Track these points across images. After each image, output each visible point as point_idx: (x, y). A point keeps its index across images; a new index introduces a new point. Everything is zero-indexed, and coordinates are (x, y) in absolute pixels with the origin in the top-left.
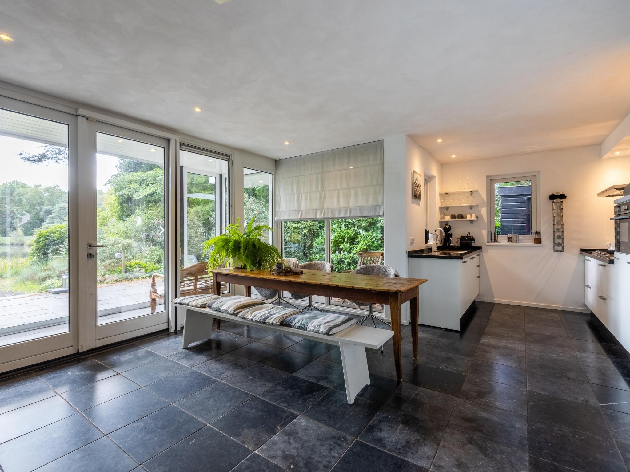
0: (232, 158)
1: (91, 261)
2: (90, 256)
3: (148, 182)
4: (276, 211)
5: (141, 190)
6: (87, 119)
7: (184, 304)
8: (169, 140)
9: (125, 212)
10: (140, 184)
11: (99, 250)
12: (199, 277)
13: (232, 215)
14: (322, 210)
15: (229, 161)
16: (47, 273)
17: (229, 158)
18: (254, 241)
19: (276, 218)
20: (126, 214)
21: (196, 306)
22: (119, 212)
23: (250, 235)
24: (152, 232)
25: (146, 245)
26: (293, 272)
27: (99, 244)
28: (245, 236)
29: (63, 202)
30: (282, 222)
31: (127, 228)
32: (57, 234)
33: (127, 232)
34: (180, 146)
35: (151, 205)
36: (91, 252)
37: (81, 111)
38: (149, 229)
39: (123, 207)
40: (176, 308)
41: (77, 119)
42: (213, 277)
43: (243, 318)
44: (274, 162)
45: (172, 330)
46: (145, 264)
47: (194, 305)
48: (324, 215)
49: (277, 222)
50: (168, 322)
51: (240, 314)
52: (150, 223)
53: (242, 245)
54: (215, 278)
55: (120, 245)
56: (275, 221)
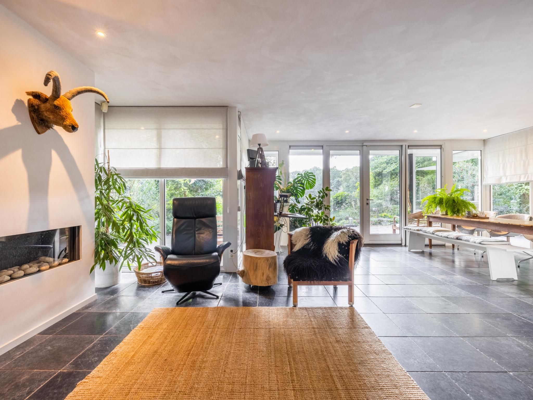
0: (443, 147)
1: (368, 206)
2: (367, 204)
3: (392, 162)
4: (484, 178)
5: (388, 168)
6: (366, 146)
7: (408, 229)
8: (402, 146)
9: (377, 182)
10: (387, 163)
11: (371, 201)
12: (420, 220)
13: (443, 183)
14: (526, 175)
15: (441, 149)
16: (340, 217)
17: (441, 147)
18: (454, 198)
19: (484, 183)
20: (378, 183)
21: (414, 230)
22: (374, 183)
23: (452, 195)
24: (395, 195)
25: (391, 204)
26: (478, 217)
27: (370, 199)
28: (449, 195)
29: (338, 177)
30: (490, 186)
31: (378, 193)
32: (340, 198)
33: (378, 196)
34: (408, 147)
35: (394, 177)
36: (368, 202)
37: (365, 144)
38: (392, 194)
39: (376, 179)
40: (406, 231)
41: (363, 147)
42: (427, 218)
43: (437, 235)
44: (482, 142)
45: (404, 244)
46: (390, 216)
47: (413, 229)
48: (527, 179)
49: (486, 186)
50: (402, 240)
51: (435, 234)
52: (393, 189)
53: (444, 200)
54: (428, 219)
55: (375, 204)
56: (483, 185)
